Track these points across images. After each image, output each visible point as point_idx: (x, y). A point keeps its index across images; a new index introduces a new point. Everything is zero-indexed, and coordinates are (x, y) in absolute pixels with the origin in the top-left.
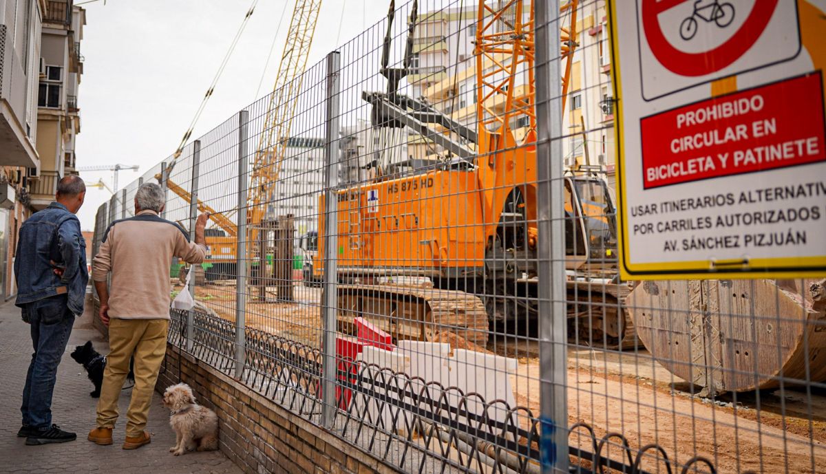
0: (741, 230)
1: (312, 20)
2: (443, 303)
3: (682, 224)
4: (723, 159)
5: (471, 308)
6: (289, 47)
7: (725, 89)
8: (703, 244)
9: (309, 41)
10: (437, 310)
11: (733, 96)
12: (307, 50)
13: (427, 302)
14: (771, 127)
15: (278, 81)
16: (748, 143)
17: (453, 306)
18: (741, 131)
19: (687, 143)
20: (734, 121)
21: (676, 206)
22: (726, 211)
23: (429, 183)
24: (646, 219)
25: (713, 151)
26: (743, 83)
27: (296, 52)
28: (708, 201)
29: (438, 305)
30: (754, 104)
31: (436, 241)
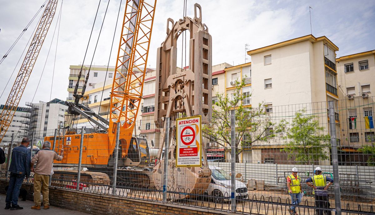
0: (189, 162)
1: (32, 63)
2: (96, 176)
3: (184, 161)
4: (188, 154)
5: (105, 178)
6: (21, 72)
7: (189, 147)
8: (186, 163)
9: (30, 71)
10: (94, 178)
11: (190, 148)
12: (29, 75)
13: (91, 176)
14: (193, 152)
15: (15, 85)
16: (191, 153)
17: (100, 177)
18: (190, 152)
19: (185, 152)
20: (190, 151)
21: (183, 159)
22: (188, 160)
23: (92, 137)
24: (179, 160)
25: (187, 153)
26: (191, 147)
27: (24, 75)
28: (186, 159)
29: (95, 177)
30: (192, 149)
31: (93, 156)
